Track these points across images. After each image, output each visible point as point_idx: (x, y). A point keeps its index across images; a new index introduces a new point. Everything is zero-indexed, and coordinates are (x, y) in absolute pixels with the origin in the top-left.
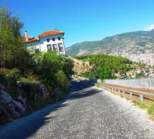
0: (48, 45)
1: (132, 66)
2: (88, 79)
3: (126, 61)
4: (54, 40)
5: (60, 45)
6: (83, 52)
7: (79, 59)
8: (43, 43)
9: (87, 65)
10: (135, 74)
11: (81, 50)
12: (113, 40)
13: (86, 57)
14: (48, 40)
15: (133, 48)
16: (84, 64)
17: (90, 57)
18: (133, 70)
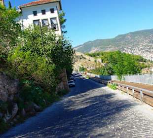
0: (34, 21)
1: (146, 64)
2: (98, 76)
3: (139, 59)
4: (44, 12)
5: (53, 21)
6: (96, 49)
7: (91, 56)
8: (27, 18)
9: (99, 62)
10: (149, 72)
11: (94, 48)
12: (126, 38)
13: (98, 54)
14: (35, 13)
15: (146, 46)
16: (96, 61)
17: (102, 55)
18: (147, 69)
